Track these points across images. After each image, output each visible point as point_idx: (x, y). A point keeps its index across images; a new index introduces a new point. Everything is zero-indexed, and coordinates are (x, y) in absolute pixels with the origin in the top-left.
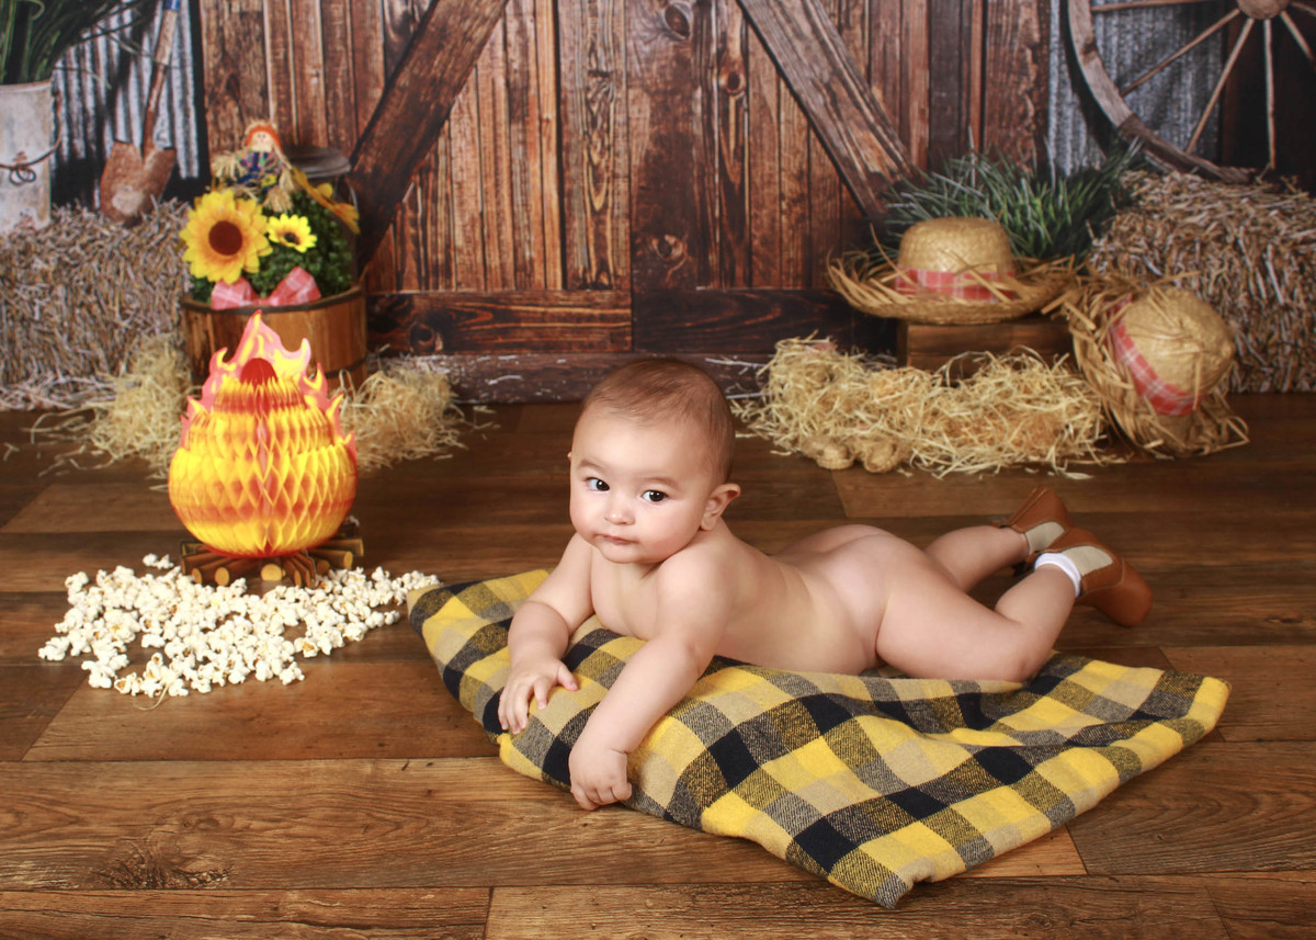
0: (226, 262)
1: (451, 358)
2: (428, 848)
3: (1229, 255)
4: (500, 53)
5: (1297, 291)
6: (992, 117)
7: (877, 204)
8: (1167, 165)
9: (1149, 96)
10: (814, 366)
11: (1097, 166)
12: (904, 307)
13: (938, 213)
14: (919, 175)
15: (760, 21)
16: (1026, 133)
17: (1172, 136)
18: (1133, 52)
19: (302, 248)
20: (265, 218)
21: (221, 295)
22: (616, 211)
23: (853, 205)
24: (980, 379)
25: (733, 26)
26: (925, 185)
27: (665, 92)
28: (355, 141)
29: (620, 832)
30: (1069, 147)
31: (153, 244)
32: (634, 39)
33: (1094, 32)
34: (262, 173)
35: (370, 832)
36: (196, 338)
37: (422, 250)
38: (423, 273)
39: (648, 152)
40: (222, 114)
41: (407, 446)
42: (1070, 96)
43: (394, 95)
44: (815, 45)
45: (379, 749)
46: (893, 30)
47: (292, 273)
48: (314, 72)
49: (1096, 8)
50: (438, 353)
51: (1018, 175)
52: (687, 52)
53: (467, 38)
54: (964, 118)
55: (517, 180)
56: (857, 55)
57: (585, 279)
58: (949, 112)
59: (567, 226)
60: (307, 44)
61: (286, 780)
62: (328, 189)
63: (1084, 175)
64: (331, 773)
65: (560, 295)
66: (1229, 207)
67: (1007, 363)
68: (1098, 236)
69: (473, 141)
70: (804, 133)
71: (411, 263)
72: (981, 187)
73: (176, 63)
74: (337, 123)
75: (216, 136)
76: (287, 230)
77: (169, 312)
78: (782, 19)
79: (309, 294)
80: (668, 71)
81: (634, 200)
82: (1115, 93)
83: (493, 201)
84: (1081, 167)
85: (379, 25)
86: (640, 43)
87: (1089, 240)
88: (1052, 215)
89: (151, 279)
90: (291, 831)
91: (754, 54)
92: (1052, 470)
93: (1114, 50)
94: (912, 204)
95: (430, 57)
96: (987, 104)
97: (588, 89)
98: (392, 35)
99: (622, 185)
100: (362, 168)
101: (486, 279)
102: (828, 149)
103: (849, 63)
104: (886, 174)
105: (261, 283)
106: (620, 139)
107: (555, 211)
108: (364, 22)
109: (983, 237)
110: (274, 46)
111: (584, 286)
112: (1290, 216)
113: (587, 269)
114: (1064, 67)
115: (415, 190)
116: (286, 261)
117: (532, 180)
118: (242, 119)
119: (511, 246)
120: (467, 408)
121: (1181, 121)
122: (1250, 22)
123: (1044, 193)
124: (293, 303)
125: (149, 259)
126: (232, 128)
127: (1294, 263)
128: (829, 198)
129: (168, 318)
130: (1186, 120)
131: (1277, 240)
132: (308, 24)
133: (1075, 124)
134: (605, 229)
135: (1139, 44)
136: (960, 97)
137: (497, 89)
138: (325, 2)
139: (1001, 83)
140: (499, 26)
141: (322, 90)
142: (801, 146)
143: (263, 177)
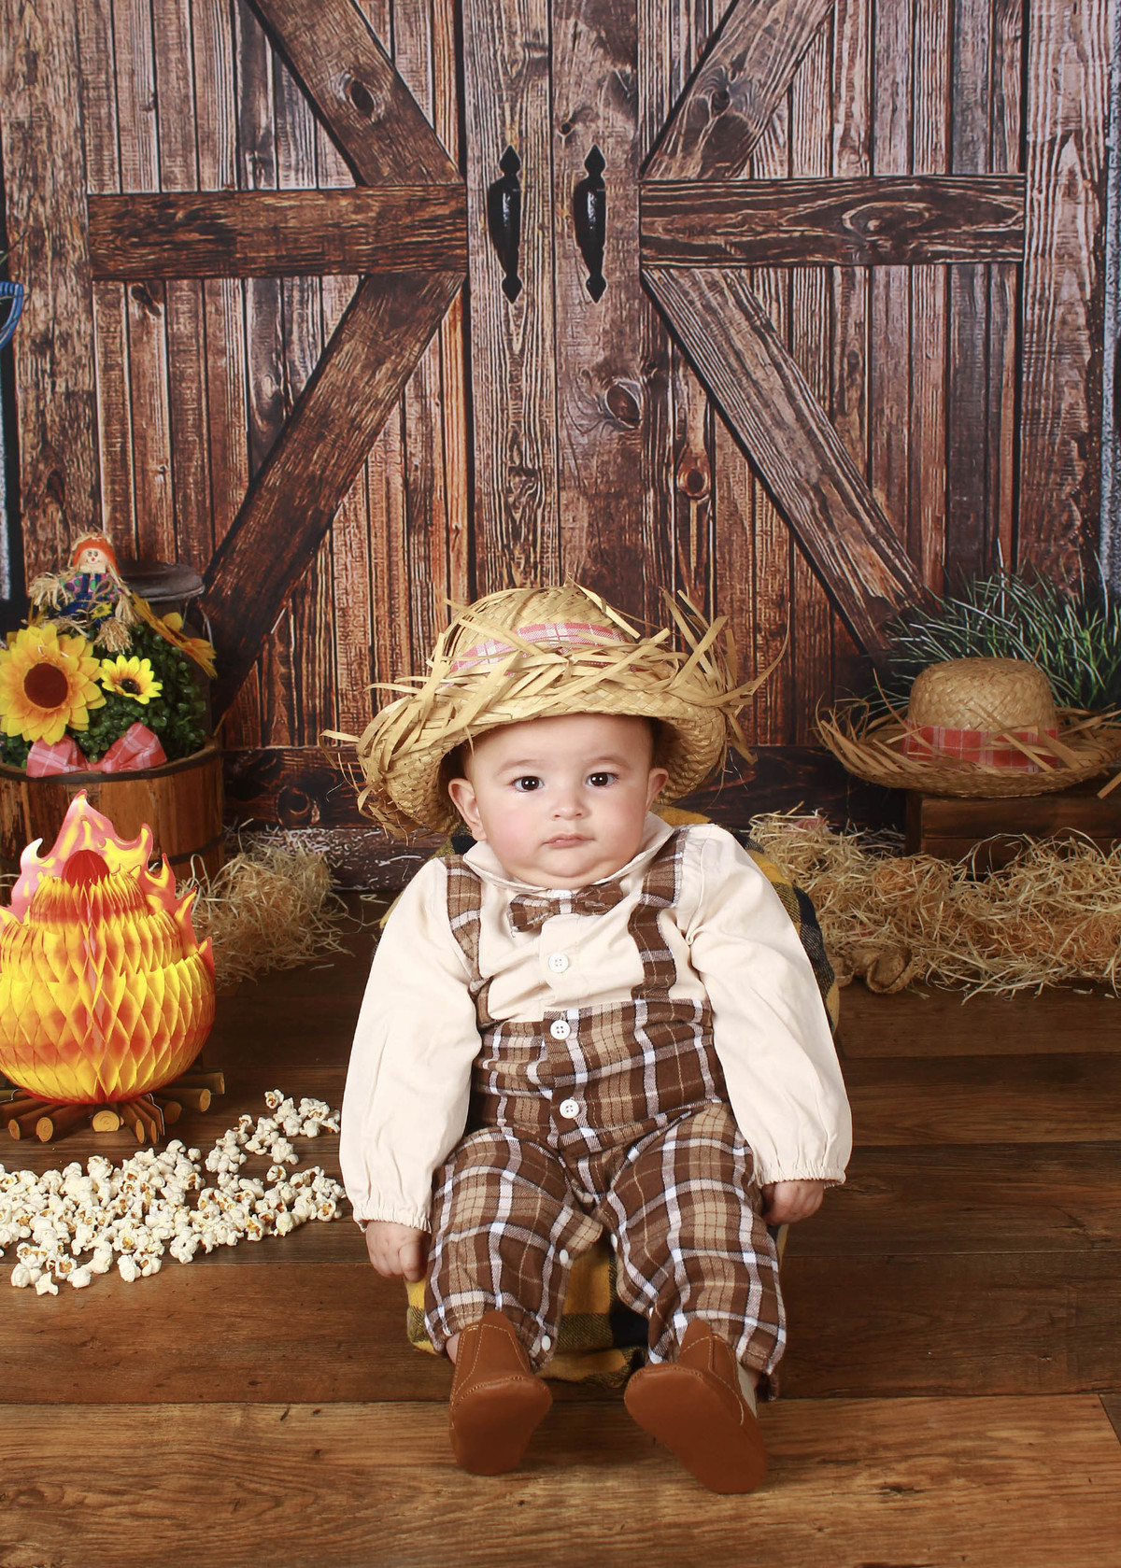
0: (47, 716)
1: (332, 832)
2: (317, 1535)
4: (397, 446)
6: (1026, 526)
7: (880, 638)
10: (800, 849)
12: (917, 776)
13: (959, 650)
14: (933, 601)
15: (730, 406)
16: (1071, 548)
19: (143, 700)
20: (96, 661)
21: (38, 758)
23: (849, 638)
24: (1016, 869)
25: (696, 411)
26: (940, 614)
27: (607, 495)
28: (211, 556)
29: (567, 1513)
32: (569, 428)
35: (242, 1512)
37: (295, 694)
38: (296, 724)
40: (42, 521)
41: (276, 953)
43: (261, 498)
44: (800, 436)
45: (250, 1390)
46: (899, 417)
47: (130, 731)
48: (159, 468)
50: (315, 826)
51: (1061, 601)
52: (636, 444)
53: (354, 426)
54: (991, 528)
55: (416, 605)
56: (854, 449)
58: (971, 521)
60: (150, 432)
61: (129, 1433)
62: (176, 620)
64: (189, 1423)
67: (1051, 847)
69: (362, 556)
70: (786, 548)
71: (281, 710)
72: (1013, 616)
74: (188, 533)
75: (34, 548)
76: (124, 676)
78: (758, 403)
79: (152, 757)
80: (611, 469)
83: (387, 633)
85: (243, 409)
86: (576, 433)
88: (1106, 653)
90: (140, 1508)
91: (721, 447)
92: (1110, 990)
94: (923, 638)
95: (308, 449)
96: (1021, 511)
97: (509, 491)
98: (259, 422)
100: (219, 590)
102: (817, 567)
103: (843, 458)
104: (891, 599)
105: (88, 744)
106: (550, 554)
108: (223, 406)
109: (1018, 685)
110: (108, 435)
115: (286, 618)
116: (123, 715)
118: (66, 527)
120: (350, 896)
123: (1094, 623)
124: (131, 769)
126: (54, 538)
128: (818, 630)
132: (152, 408)
136: (986, 501)
137: (393, 491)
138: (174, 379)
139: (1039, 484)
140: (396, 410)
141: (169, 490)
142: (782, 564)
143: (95, 605)
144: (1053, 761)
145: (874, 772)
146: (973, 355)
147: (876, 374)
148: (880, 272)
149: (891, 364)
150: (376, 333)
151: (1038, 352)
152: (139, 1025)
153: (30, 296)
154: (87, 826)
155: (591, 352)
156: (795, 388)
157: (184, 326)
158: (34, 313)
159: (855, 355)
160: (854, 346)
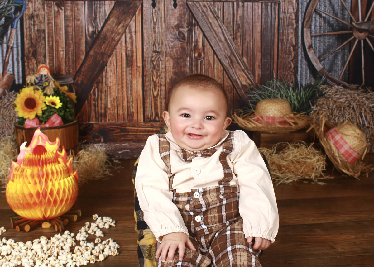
0: (30, 112)
1: (106, 144)
3: (351, 111)
4: (124, 45)
5: (371, 122)
6: (280, 67)
7: (245, 95)
8: (333, 83)
9: (328, 62)
11: (313, 84)
12: (260, 128)
13: (264, 98)
14: (258, 86)
15: (208, 36)
16: (291, 73)
17: (335, 75)
18: (323, 49)
19: (57, 107)
20: (44, 97)
21: (28, 123)
22: (161, 97)
23: (237, 95)
24: (286, 151)
25: (200, 37)
26: (259, 89)
27: (178, 58)
28: (75, 73)
30: (304, 77)
31: (6, 106)
32: (168, 41)
33: (312, 42)
34: (43, 82)
36: (19, 138)
37: (97, 109)
38: (97, 116)
39: (172, 77)
40: (31, 63)
41: (93, 175)
42: (304, 62)
43: (88, 58)
44: (226, 44)
46: (250, 40)
47: (53, 116)
48: (62, 50)
49: (312, 35)
50: (102, 143)
51: (288, 86)
52: (185, 45)
53: (113, 39)
54: (272, 68)
55: (129, 86)
56: (239, 47)
57: (151, 118)
58: (267, 66)
59: (145, 101)
60: (60, 40)
62: (66, 88)
63: (309, 86)
65: (143, 124)
66: (351, 97)
67: (294, 146)
68: (313, 105)
69: (114, 73)
70: (222, 72)
71: (93, 113)
72: (277, 90)
73: (15, 46)
74: (69, 66)
75: (28, 70)
76: (52, 101)
77: (11, 129)
78: (215, 36)
79: (59, 123)
80: (179, 51)
81: (167, 93)
82: (318, 61)
83: (121, 93)
84: (308, 84)
85: (84, 35)
86: (170, 42)
87: (310, 107)
88: (299, 99)
89: (5, 117)
91: (206, 47)
92: (313, 181)
93: (318, 48)
94: (256, 95)
95: (101, 45)
96: (279, 64)
97: (152, 57)
98: (88, 38)
99: (163, 88)
100: (77, 81)
101: (118, 118)
102: (230, 77)
103: (236, 50)
104: (248, 85)
105: (42, 119)
106: (163, 73)
107: (141, 96)
108: (79, 34)
110: (49, 41)
111: (150, 121)
112: (369, 99)
113: (152, 115)
114: (303, 53)
115: (95, 89)
116: (51, 111)
117: (134, 86)
118: (37, 64)
119: (126, 107)
121: (337, 70)
122: (357, 40)
123: (296, 92)
124: (53, 126)
125: (4, 111)
126: (34, 68)
127: (370, 114)
128: (230, 93)
129: (10, 131)
130: (339, 70)
131: (365, 107)
132: (60, 34)
133: (306, 70)
134: (157, 102)
135: (325, 46)
136: (271, 61)
137: (123, 56)
138: (66, 27)
139: (283, 57)
140: (124, 36)
141: (64, 56)
142: (221, 76)
143: (44, 83)
144: (295, 123)
145: (249, 127)
146: (268, 25)
147: (244, 29)
148: (246, 4)
149: (248, 27)
150: (119, 16)
151: (283, 25)
152: (56, 197)
153: (28, 5)
154: (40, 138)
155: (174, 22)
156: (224, 32)
157: (69, 13)
158: (29, 9)
159: (239, 24)
160: (239, 22)
